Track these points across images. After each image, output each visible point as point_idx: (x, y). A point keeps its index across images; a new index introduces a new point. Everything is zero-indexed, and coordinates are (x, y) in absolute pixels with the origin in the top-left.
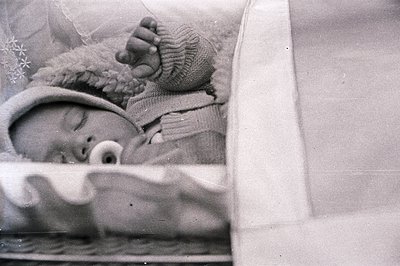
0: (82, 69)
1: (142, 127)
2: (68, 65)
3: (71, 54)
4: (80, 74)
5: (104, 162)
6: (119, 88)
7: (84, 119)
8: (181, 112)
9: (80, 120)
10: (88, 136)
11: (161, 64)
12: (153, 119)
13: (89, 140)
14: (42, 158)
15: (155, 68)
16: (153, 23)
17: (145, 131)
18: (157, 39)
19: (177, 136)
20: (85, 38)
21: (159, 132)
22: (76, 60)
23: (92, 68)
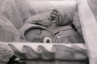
0: (37, 20)
1: (54, 34)
2: (34, 19)
3: (35, 16)
4: (37, 21)
5: (47, 43)
6: (46, 24)
7: (41, 32)
8: (64, 30)
9: (40, 32)
10: (43, 36)
11: (59, 19)
12: (57, 32)
13: (43, 37)
14: (32, 41)
15: (57, 20)
16: (56, 10)
17: (55, 35)
18: (58, 14)
19: (64, 36)
20: (37, 13)
21: (59, 35)
22: (35, 18)
23: (40, 20)
